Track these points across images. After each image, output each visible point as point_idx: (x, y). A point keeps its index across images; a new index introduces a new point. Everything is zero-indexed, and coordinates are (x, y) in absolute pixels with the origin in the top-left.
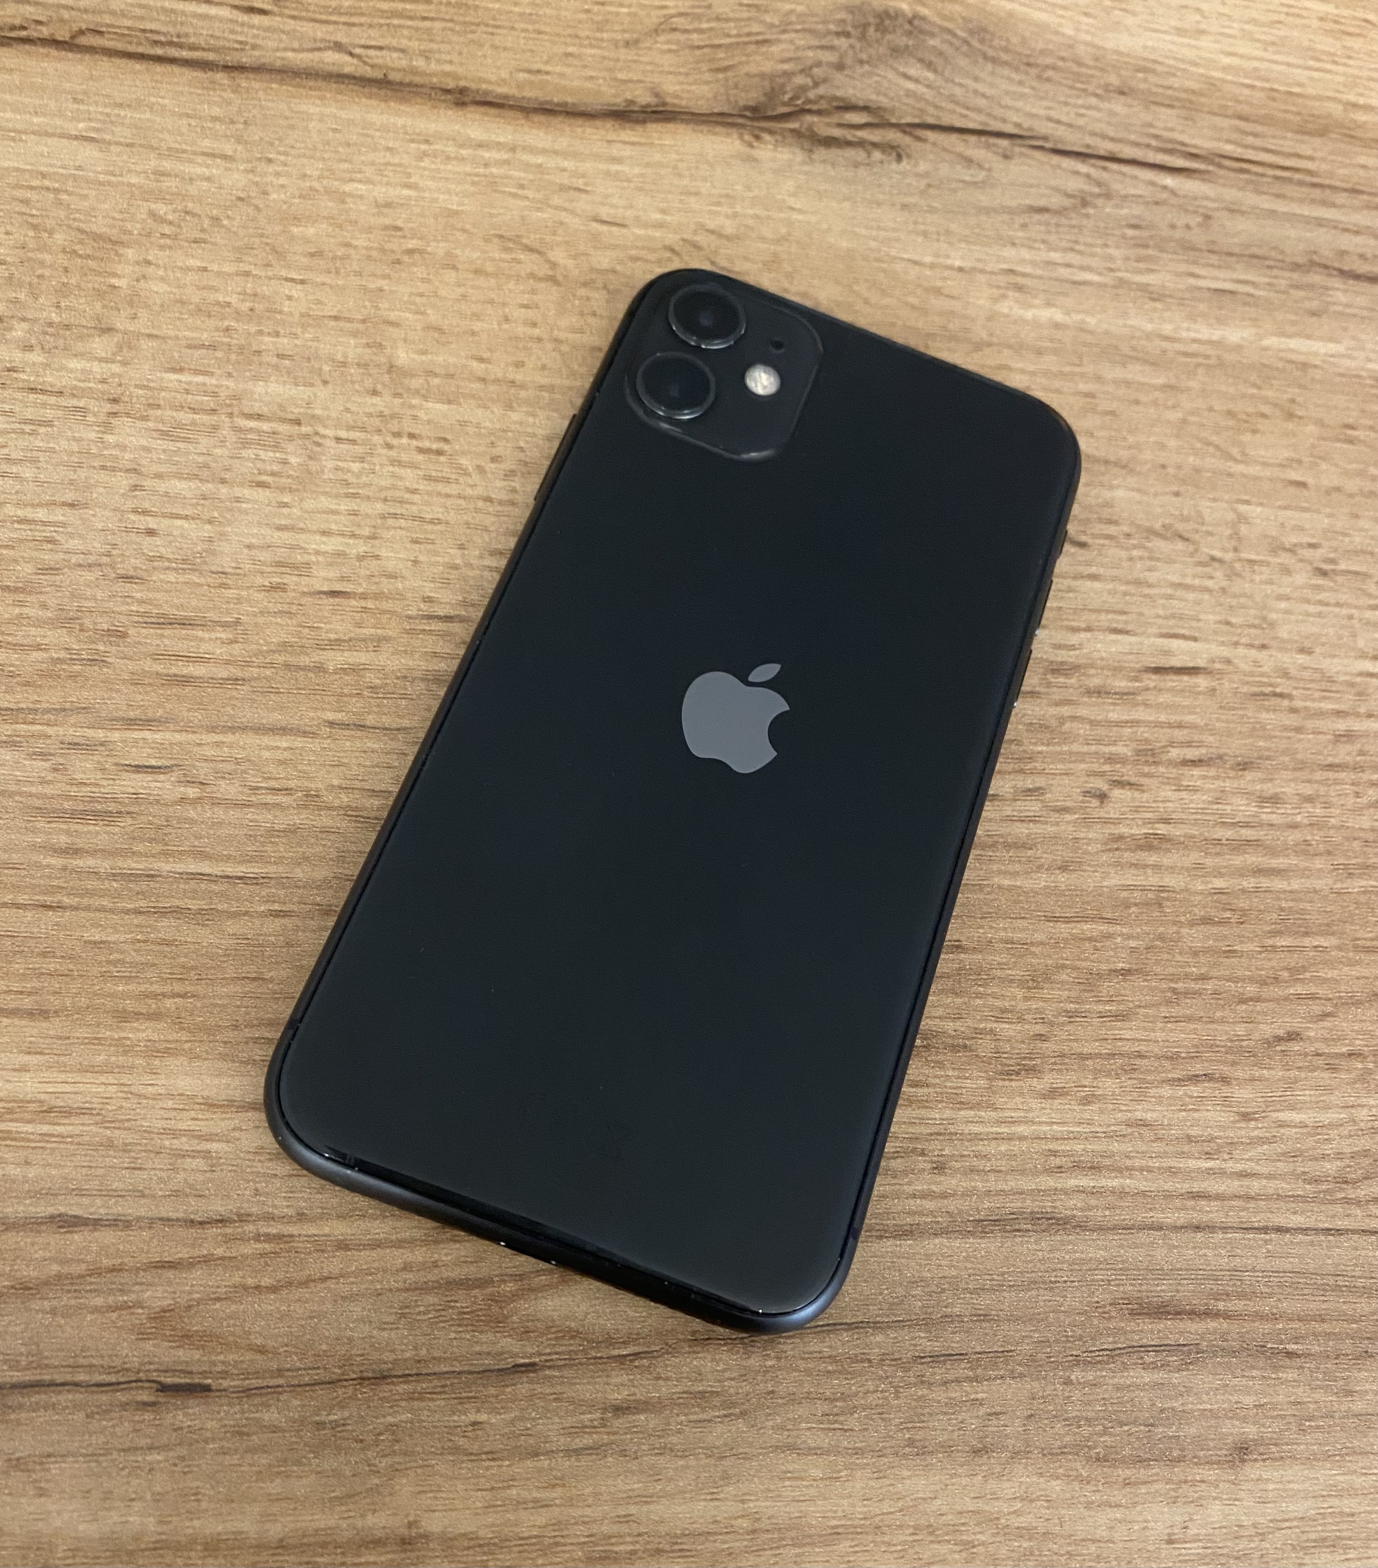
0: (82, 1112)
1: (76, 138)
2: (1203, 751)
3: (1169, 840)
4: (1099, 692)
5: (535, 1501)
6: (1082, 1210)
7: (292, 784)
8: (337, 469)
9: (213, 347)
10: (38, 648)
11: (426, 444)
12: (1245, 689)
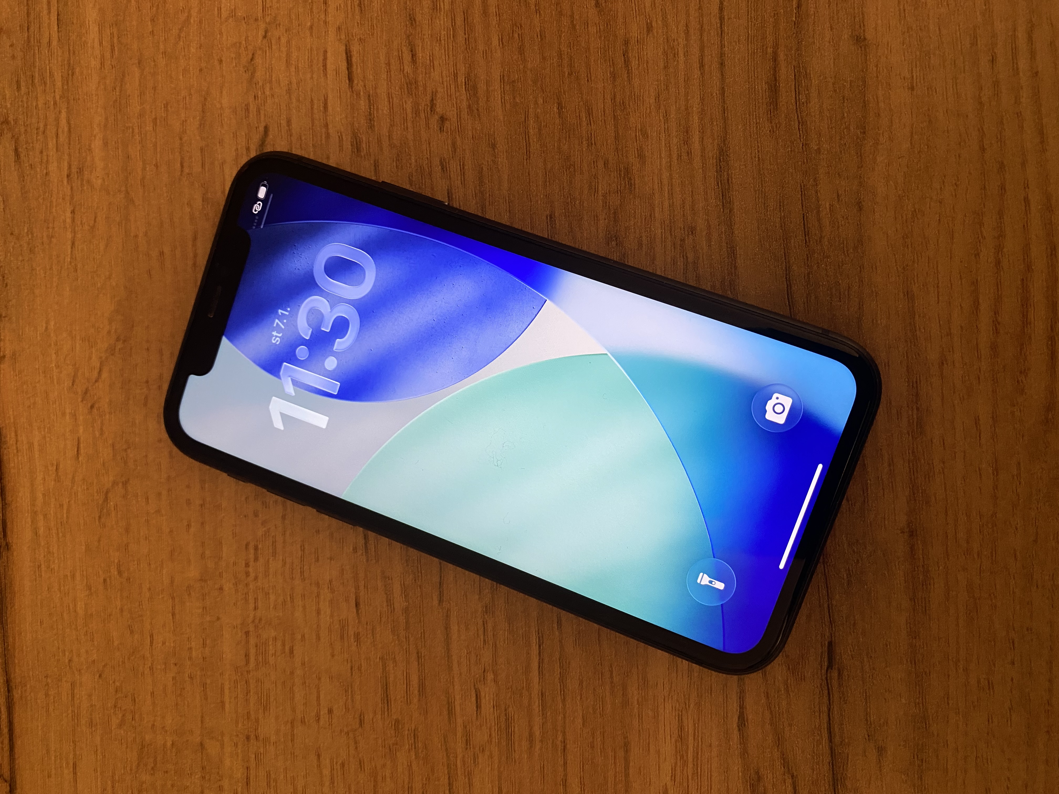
0: (681, 721)
1: (75, 773)
2: (404, 49)
3: (468, 74)
4: (370, 120)
5: (889, 465)
6: (714, 140)
7: (480, 622)
8: (275, 608)
9: (204, 685)
10: (410, 766)
11: (252, 556)
12: (358, 17)
